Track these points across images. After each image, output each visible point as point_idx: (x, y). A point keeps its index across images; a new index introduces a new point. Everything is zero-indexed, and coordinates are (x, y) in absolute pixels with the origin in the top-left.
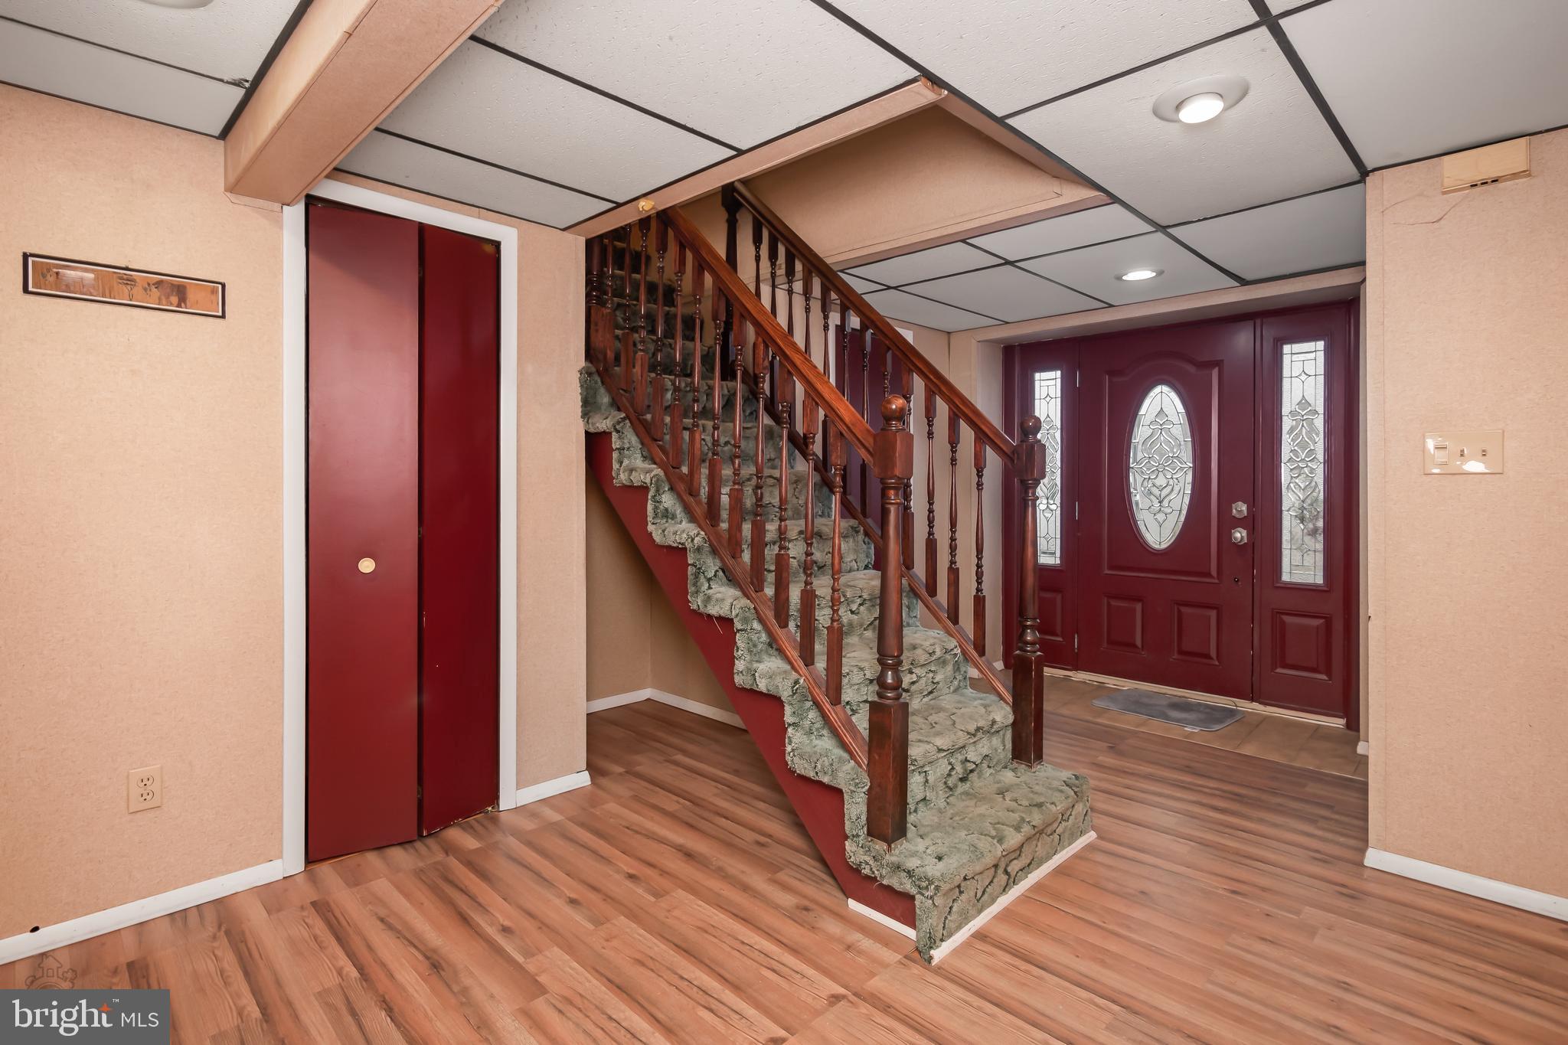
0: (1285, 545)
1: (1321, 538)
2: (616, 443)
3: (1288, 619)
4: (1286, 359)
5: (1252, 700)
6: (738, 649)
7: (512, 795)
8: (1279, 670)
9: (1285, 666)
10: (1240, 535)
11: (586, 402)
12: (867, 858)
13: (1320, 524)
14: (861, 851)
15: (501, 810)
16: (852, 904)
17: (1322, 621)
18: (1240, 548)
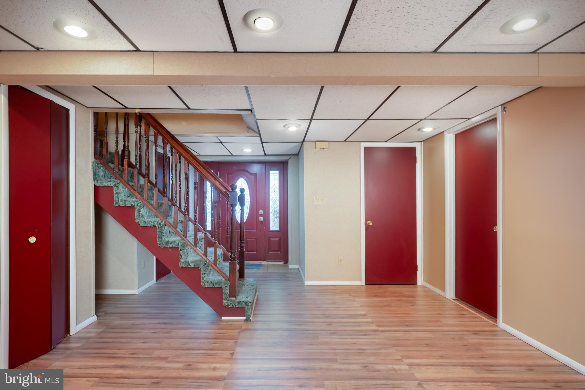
0: (271, 221)
1: (278, 219)
2: (115, 190)
3: (271, 239)
4: (271, 174)
5: (264, 261)
6: (181, 256)
7: (75, 329)
8: (270, 252)
9: (272, 251)
10: (261, 219)
11: (95, 174)
12: (231, 303)
13: (278, 215)
14: (229, 301)
15: (71, 335)
16: (223, 318)
17: (278, 239)
18: (261, 222)
